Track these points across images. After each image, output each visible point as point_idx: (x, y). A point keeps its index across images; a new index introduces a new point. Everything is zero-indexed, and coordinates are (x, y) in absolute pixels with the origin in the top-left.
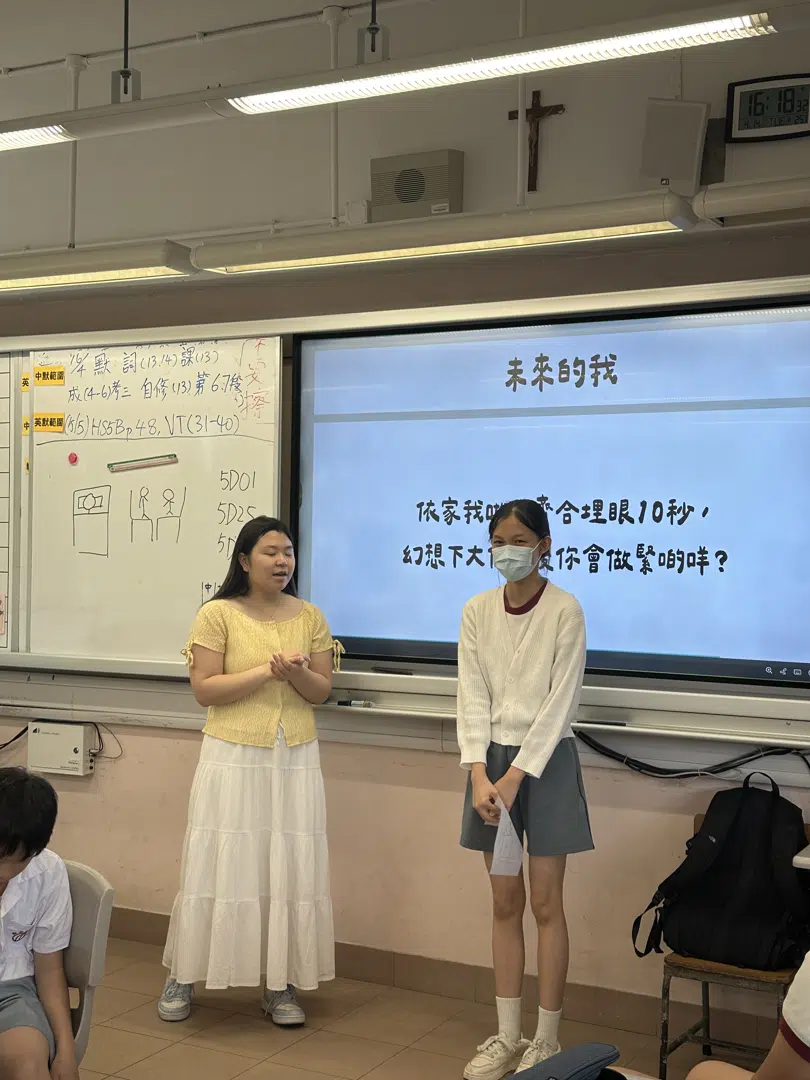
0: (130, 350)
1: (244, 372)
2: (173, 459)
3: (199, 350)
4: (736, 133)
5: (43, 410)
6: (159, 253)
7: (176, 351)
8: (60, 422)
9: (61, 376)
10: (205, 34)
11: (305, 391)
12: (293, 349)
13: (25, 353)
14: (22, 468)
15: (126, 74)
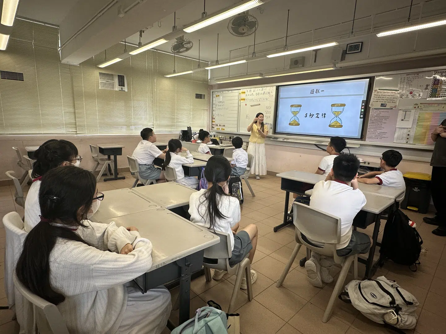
0: (254, 88)
1: (270, 91)
2: (260, 104)
3: (264, 88)
4: (347, 52)
5: (242, 98)
6: (259, 75)
7: (261, 89)
8: (244, 99)
9: (245, 93)
10: (267, 42)
11: (279, 94)
12: (278, 88)
13: (240, 89)
14: (239, 106)
15: (254, 53)
